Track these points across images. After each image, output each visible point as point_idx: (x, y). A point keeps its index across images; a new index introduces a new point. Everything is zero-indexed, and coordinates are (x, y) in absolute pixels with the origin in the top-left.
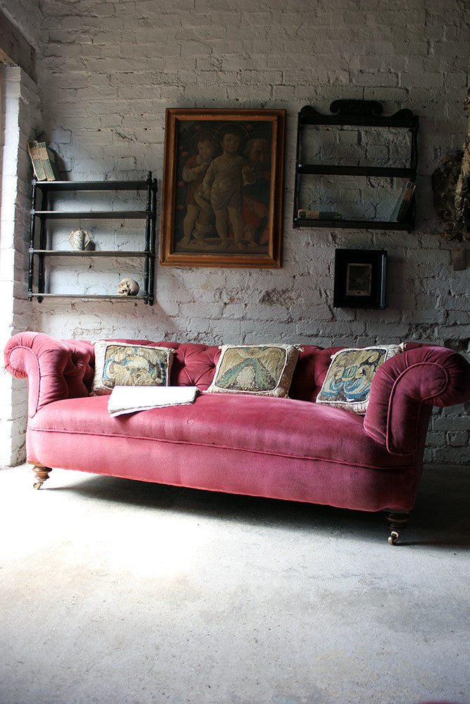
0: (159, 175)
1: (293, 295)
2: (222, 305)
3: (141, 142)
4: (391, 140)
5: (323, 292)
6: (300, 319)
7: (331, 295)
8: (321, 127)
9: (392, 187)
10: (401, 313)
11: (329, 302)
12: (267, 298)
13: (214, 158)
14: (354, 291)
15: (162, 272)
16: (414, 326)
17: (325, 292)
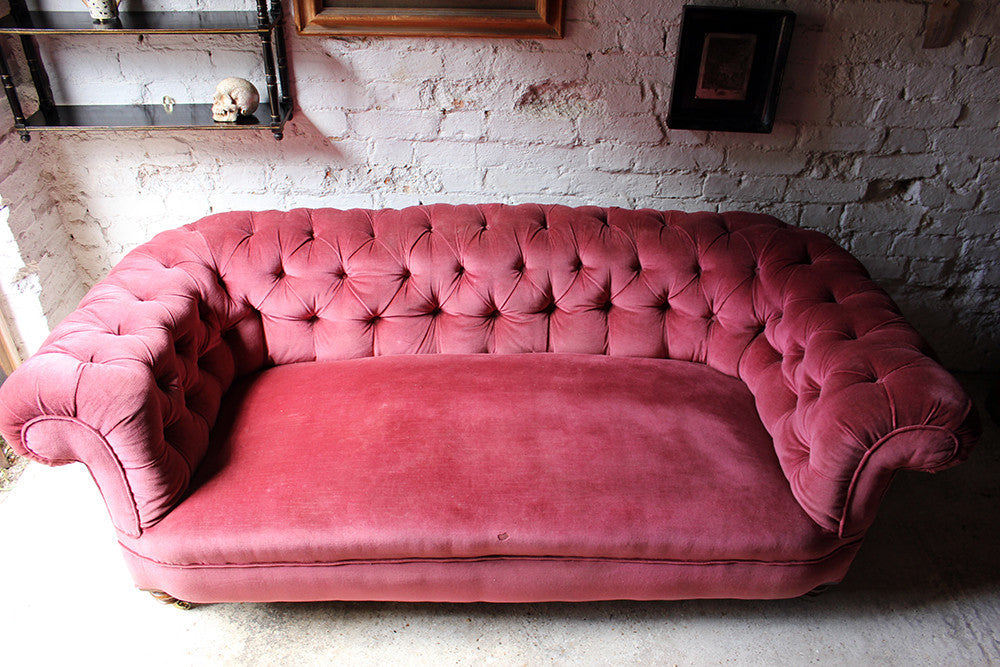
1: (585, 91)
2: (439, 114)
5: (647, 87)
6: (598, 141)
7: (665, 95)
10: (798, 132)
11: (659, 109)
12: (532, 96)
14: (712, 90)
15: (303, 48)
16: (818, 155)
17: (653, 89)
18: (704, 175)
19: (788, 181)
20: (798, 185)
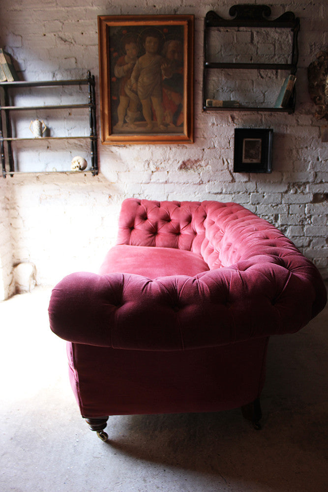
0: (96, 72)
1: (203, 163)
2: (151, 173)
3: (79, 44)
4: (277, 38)
5: (225, 160)
6: (209, 181)
7: (231, 162)
8: (222, 29)
9: (277, 78)
10: (282, 175)
11: (230, 168)
12: (184, 166)
13: (138, 57)
14: (248, 159)
15: (103, 149)
16: (292, 184)
17: (227, 160)
18: (250, 194)
19: (282, 195)
20: (286, 196)
